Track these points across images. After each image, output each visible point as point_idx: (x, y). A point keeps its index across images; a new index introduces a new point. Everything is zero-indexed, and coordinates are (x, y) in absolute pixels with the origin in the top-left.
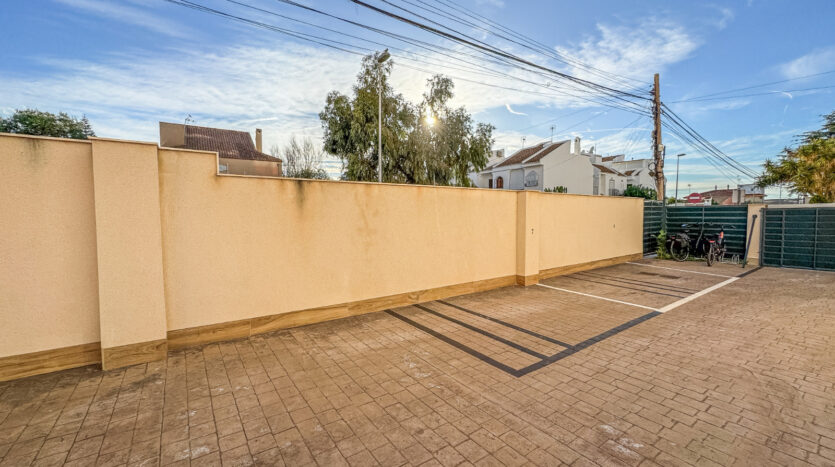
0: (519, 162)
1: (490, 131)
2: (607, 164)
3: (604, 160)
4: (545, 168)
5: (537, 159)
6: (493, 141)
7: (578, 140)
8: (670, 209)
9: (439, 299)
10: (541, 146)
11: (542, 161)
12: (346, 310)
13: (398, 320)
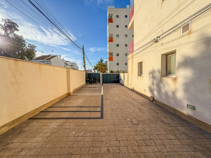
0: (43, 59)
1: (34, 47)
2: (67, 63)
3: (66, 62)
4: (52, 62)
5: (49, 59)
6: (36, 51)
7: (60, 56)
8: (88, 74)
9: (49, 106)
10: (49, 56)
11: (51, 60)
12: (6, 127)
13: (42, 120)
